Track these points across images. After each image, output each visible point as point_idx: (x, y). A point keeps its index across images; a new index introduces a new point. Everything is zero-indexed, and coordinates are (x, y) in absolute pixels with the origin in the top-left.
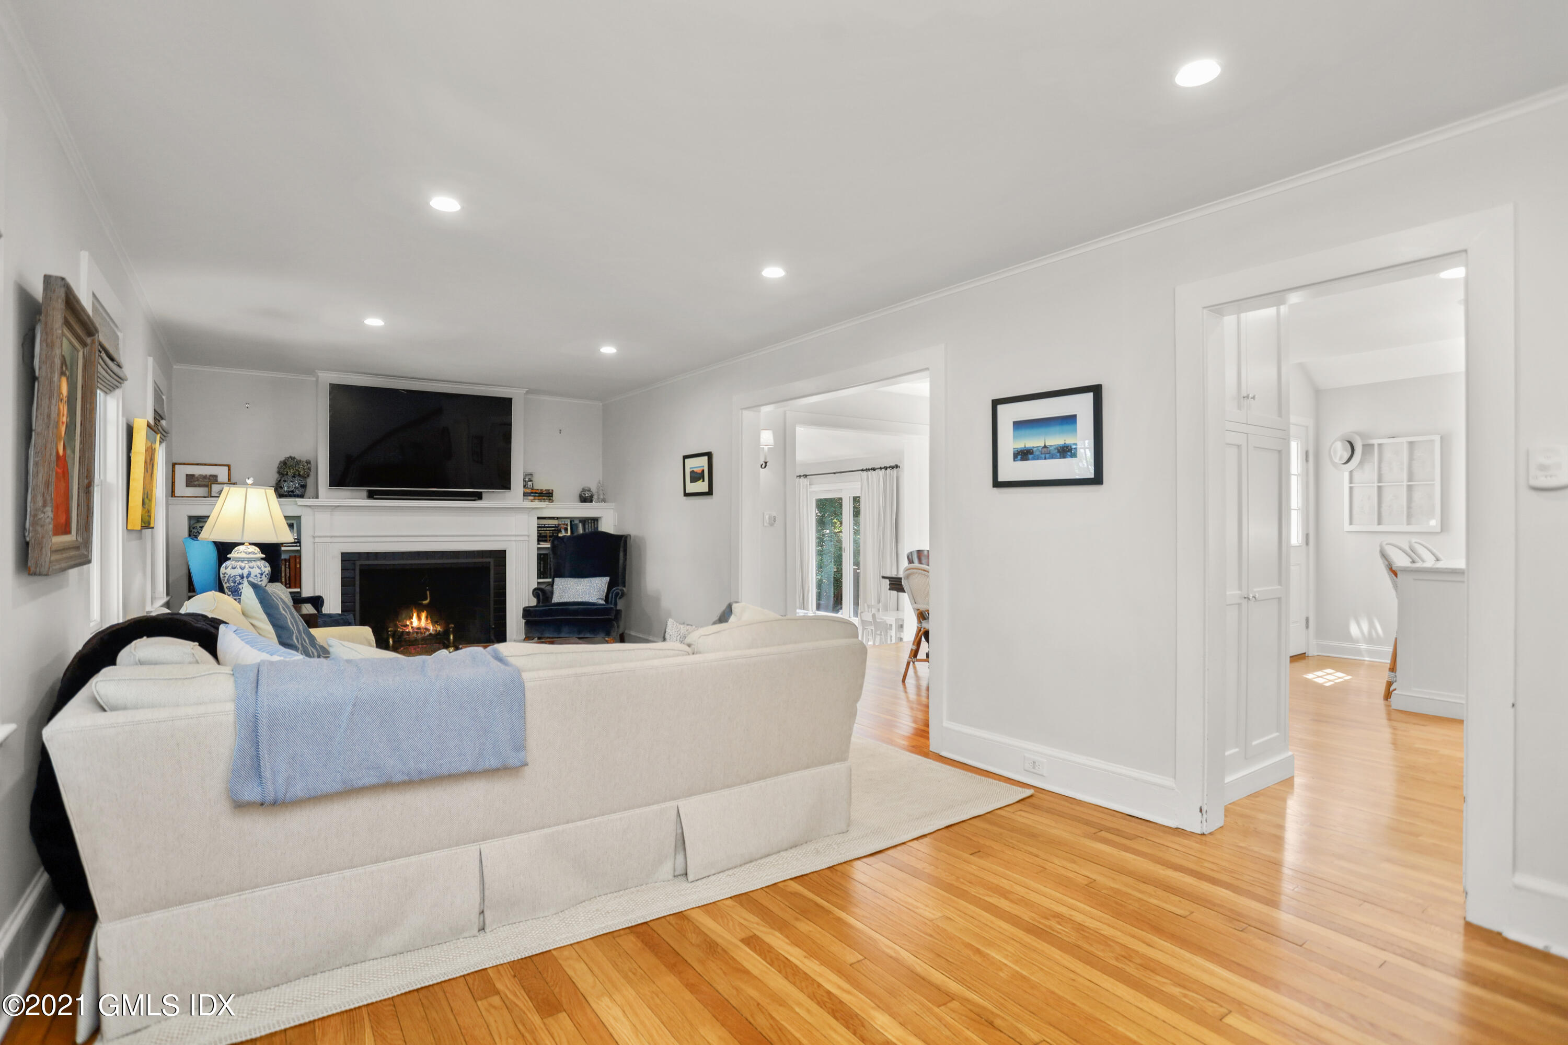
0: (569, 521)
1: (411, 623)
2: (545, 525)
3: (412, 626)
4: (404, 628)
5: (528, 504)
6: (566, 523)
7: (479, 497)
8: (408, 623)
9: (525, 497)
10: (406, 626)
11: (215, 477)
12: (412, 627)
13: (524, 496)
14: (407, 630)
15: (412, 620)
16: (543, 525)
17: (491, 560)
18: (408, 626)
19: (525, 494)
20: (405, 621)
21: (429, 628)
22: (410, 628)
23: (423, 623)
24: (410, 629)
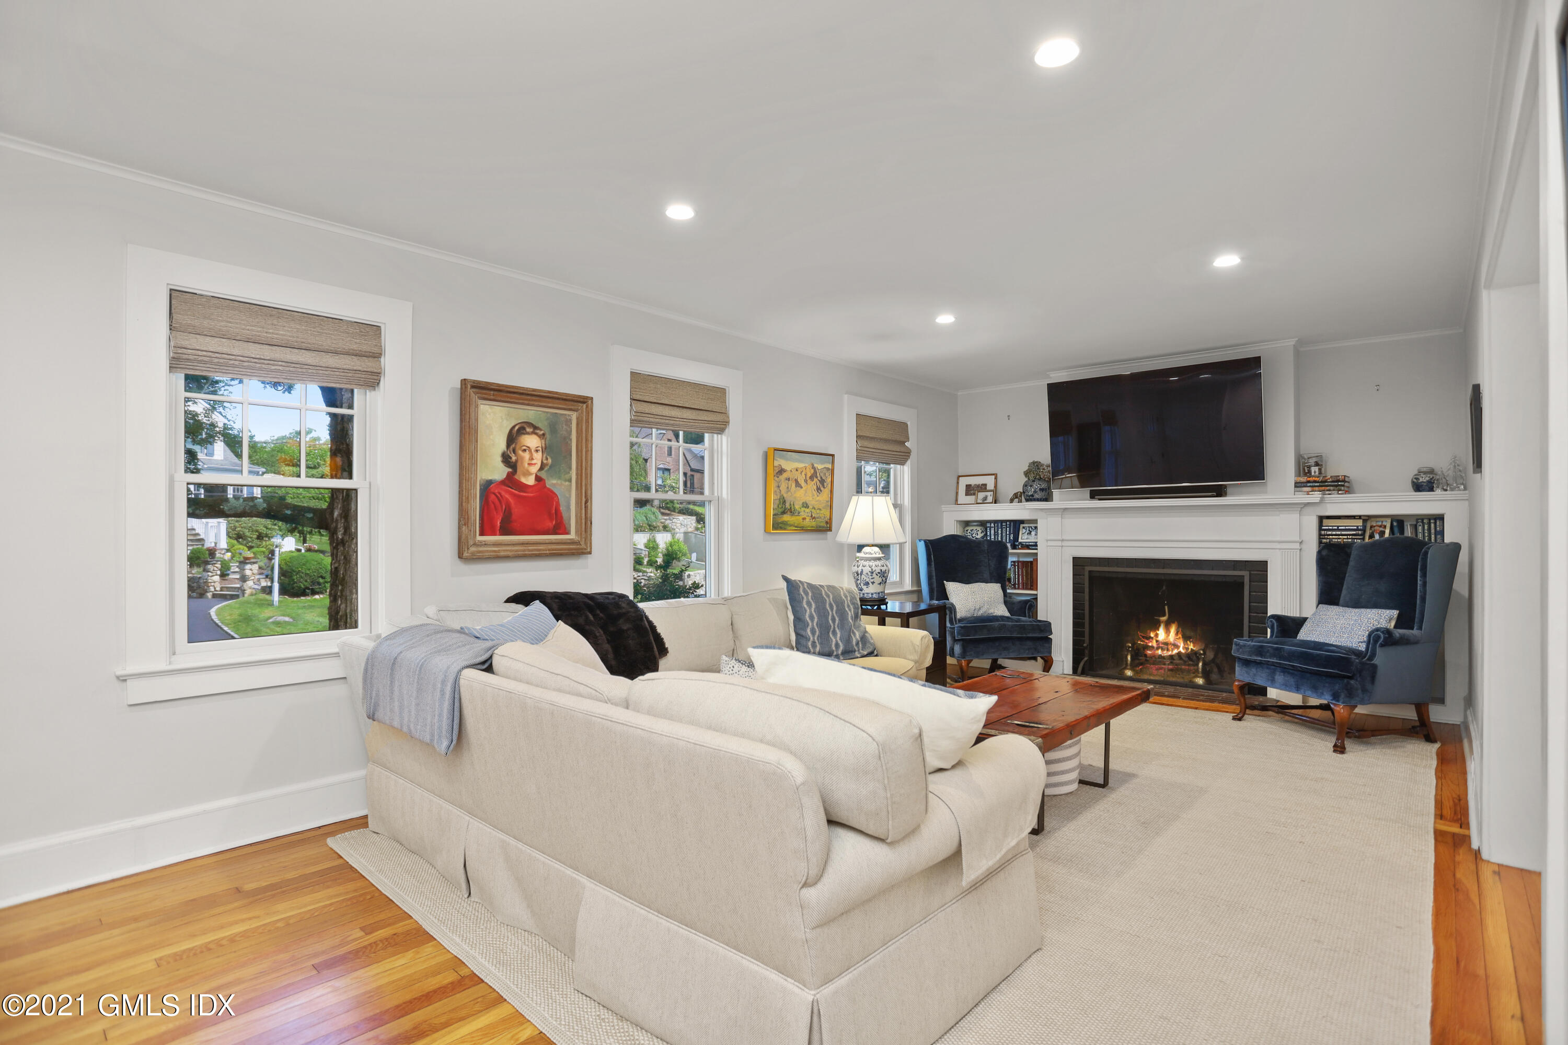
0: (1389, 521)
1: (1157, 635)
2: (1338, 527)
3: (1157, 639)
4: (1147, 641)
5: (1302, 497)
6: (1384, 523)
7: (1220, 492)
8: (1152, 635)
9: (1298, 489)
10: (1149, 638)
11: (985, 485)
12: (1157, 641)
13: (1295, 487)
14: (1150, 644)
15: (1158, 632)
16: (1336, 528)
17: (1246, 574)
18: (1152, 638)
19: (1298, 485)
20: (1148, 631)
21: (1179, 644)
22: (1154, 641)
23: (1172, 637)
24: (1154, 644)
